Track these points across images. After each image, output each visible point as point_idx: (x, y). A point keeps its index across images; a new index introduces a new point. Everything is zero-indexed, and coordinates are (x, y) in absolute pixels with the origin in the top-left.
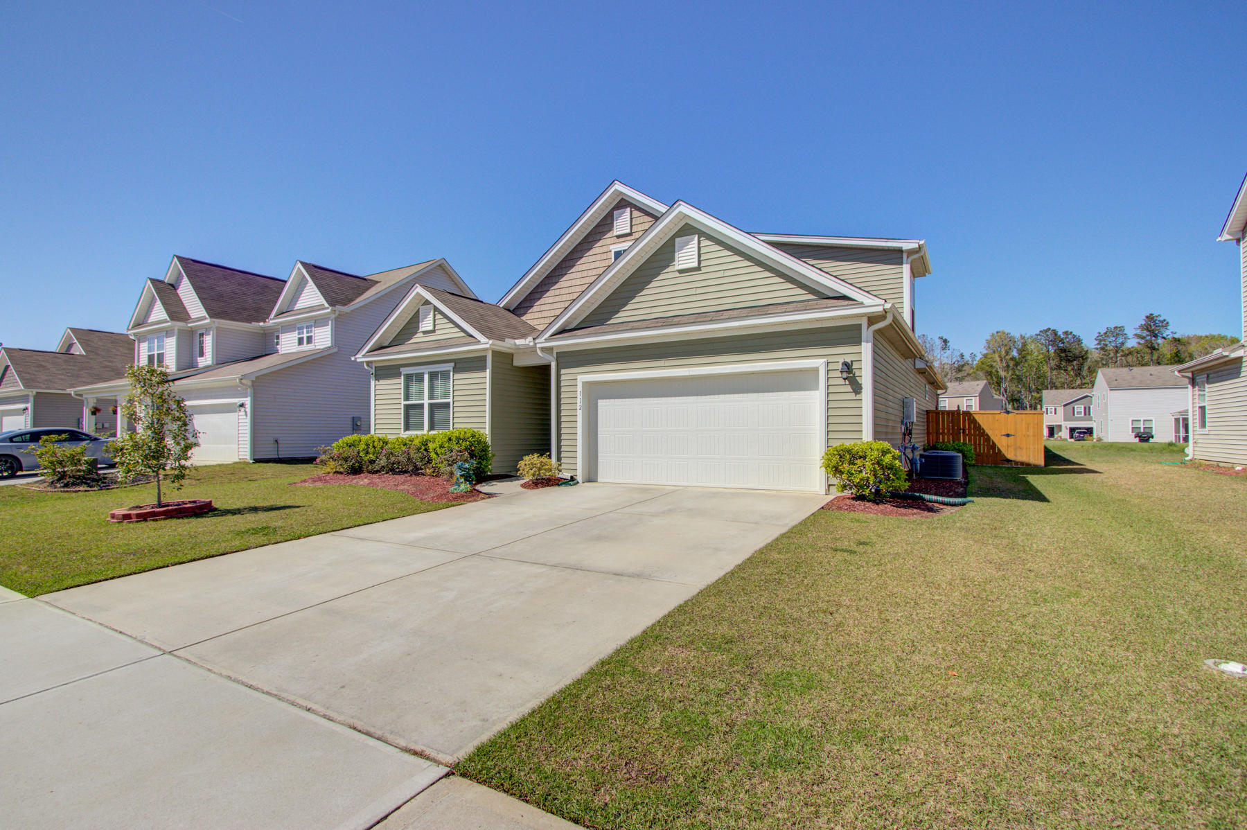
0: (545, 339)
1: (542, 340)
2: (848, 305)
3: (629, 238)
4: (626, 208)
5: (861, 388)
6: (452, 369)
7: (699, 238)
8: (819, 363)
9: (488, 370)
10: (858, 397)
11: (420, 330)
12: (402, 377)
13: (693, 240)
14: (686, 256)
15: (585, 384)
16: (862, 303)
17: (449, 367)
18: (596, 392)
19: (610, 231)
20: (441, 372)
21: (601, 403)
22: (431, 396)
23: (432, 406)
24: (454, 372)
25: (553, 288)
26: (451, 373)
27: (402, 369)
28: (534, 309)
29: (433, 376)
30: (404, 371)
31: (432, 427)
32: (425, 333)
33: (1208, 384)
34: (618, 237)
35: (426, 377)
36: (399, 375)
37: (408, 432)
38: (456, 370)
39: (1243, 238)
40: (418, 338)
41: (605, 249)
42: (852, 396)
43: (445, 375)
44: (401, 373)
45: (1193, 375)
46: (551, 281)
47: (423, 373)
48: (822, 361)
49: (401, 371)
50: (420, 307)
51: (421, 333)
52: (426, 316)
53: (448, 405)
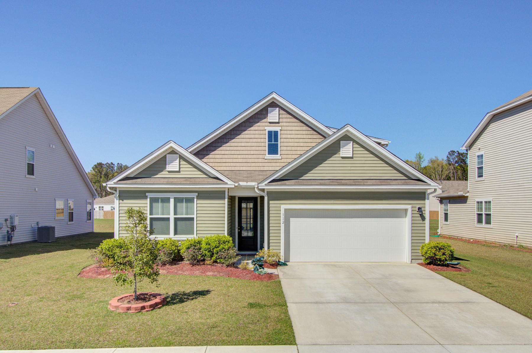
0: (265, 184)
1: (264, 184)
2: (425, 185)
3: (277, 125)
4: (277, 108)
5: (425, 219)
6: (195, 197)
7: (353, 143)
8: (409, 207)
9: (226, 199)
10: (424, 222)
11: (167, 170)
12: (149, 199)
13: (350, 143)
14: (347, 150)
15: (285, 210)
16: (430, 185)
17: (195, 195)
18: (290, 214)
19: (265, 118)
20: (185, 198)
21: (292, 220)
22: (175, 213)
23: (176, 220)
24: (197, 199)
25: (224, 145)
26: (195, 200)
27: (147, 194)
28: (210, 156)
29: (177, 200)
30: (149, 195)
31: (176, 233)
32: (169, 172)
33: (449, 204)
34: (270, 123)
35: (172, 201)
36: (146, 197)
38: (198, 198)
39: (470, 150)
40: (164, 175)
41: (262, 128)
42: (421, 222)
43: (190, 200)
44: (147, 196)
45: (441, 199)
46: (223, 141)
47: (170, 198)
48: (410, 206)
49: (147, 195)
50: (166, 155)
51: (167, 172)
52: (172, 161)
53: (192, 219)
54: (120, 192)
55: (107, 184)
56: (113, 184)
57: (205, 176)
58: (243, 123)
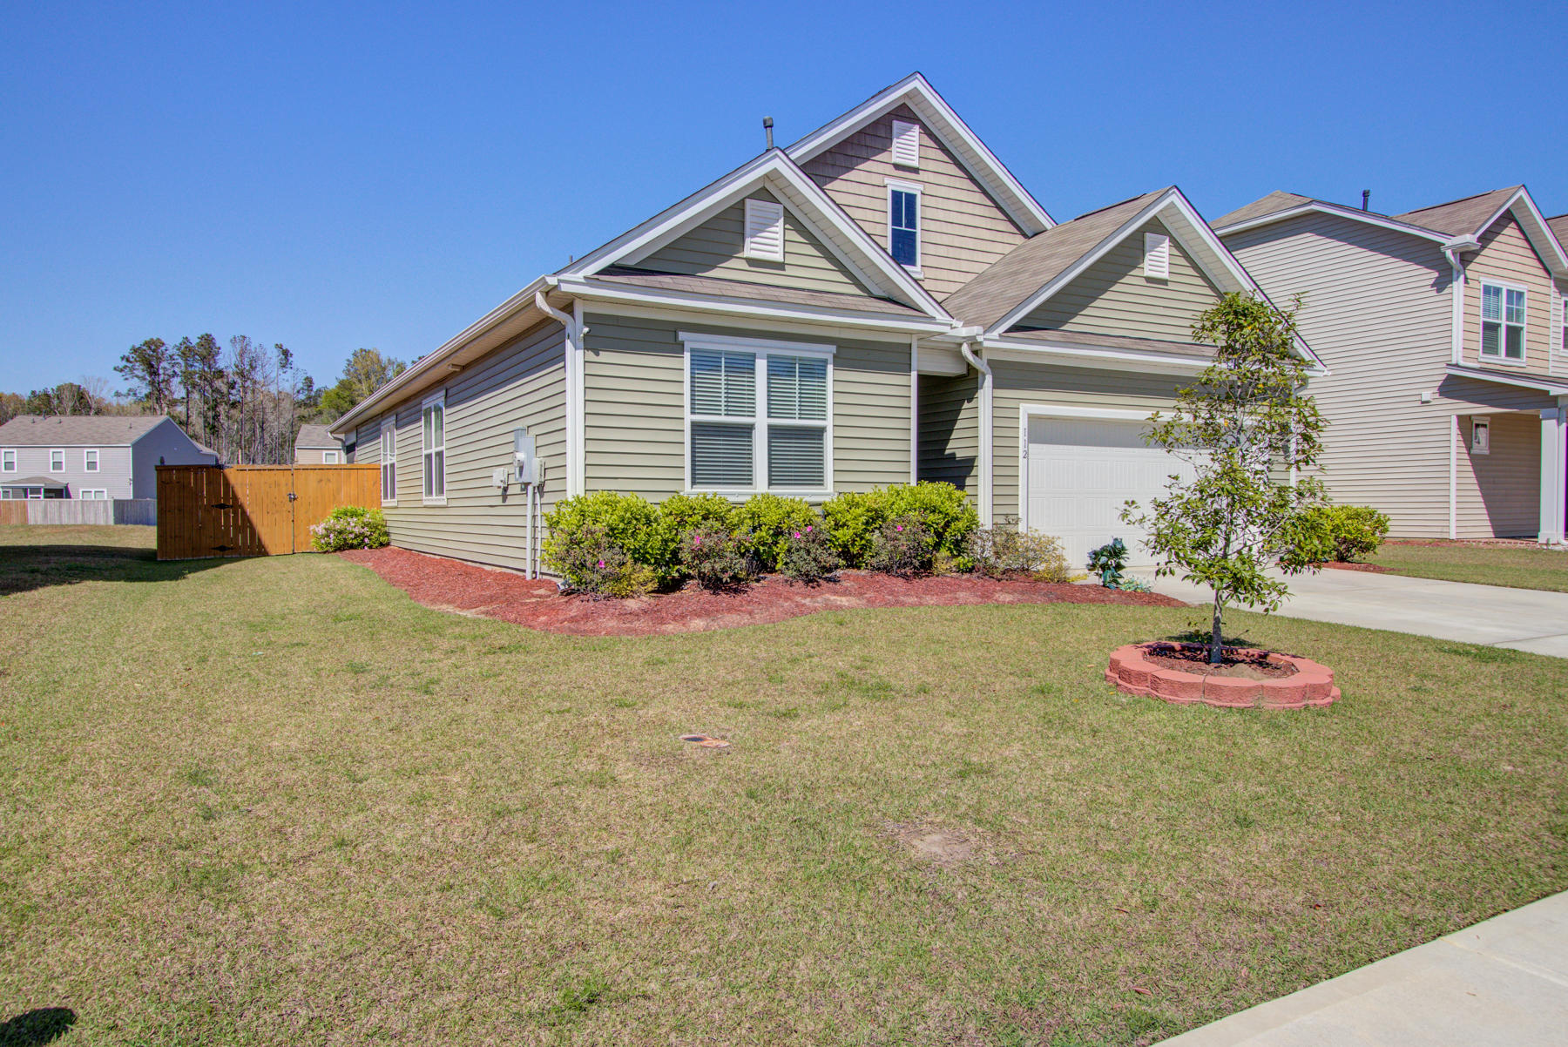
0: (1000, 335)
3: (915, 176)
4: (913, 123)
6: (831, 357)
7: (1170, 244)
9: (913, 373)
11: (747, 253)
12: (687, 355)
13: (1163, 242)
14: (1157, 259)
15: (1031, 418)
17: (826, 352)
19: (884, 150)
20: (799, 359)
22: (774, 411)
23: (775, 432)
24: (835, 365)
26: (830, 368)
27: (682, 336)
29: (779, 368)
30: (690, 340)
31: (774, 480)
32: (753, 262)
34: (897, 167)
35: (761, 366)
36: (678, 348)
37: (700, 489)
38: (841, 362)
40: (732, 269)
41: (876, 179)
43: (814, 370)
44: (682, 345)
47: (754, 356)
49: (680, 339)
50: (743, 201)
51: (744, 261)
52: (763, 226)
53: (818, 433)
54: (589, 319)
55: (559, 281)
56: (583, 281)
57: (854, 290)
58: (828, 154)
